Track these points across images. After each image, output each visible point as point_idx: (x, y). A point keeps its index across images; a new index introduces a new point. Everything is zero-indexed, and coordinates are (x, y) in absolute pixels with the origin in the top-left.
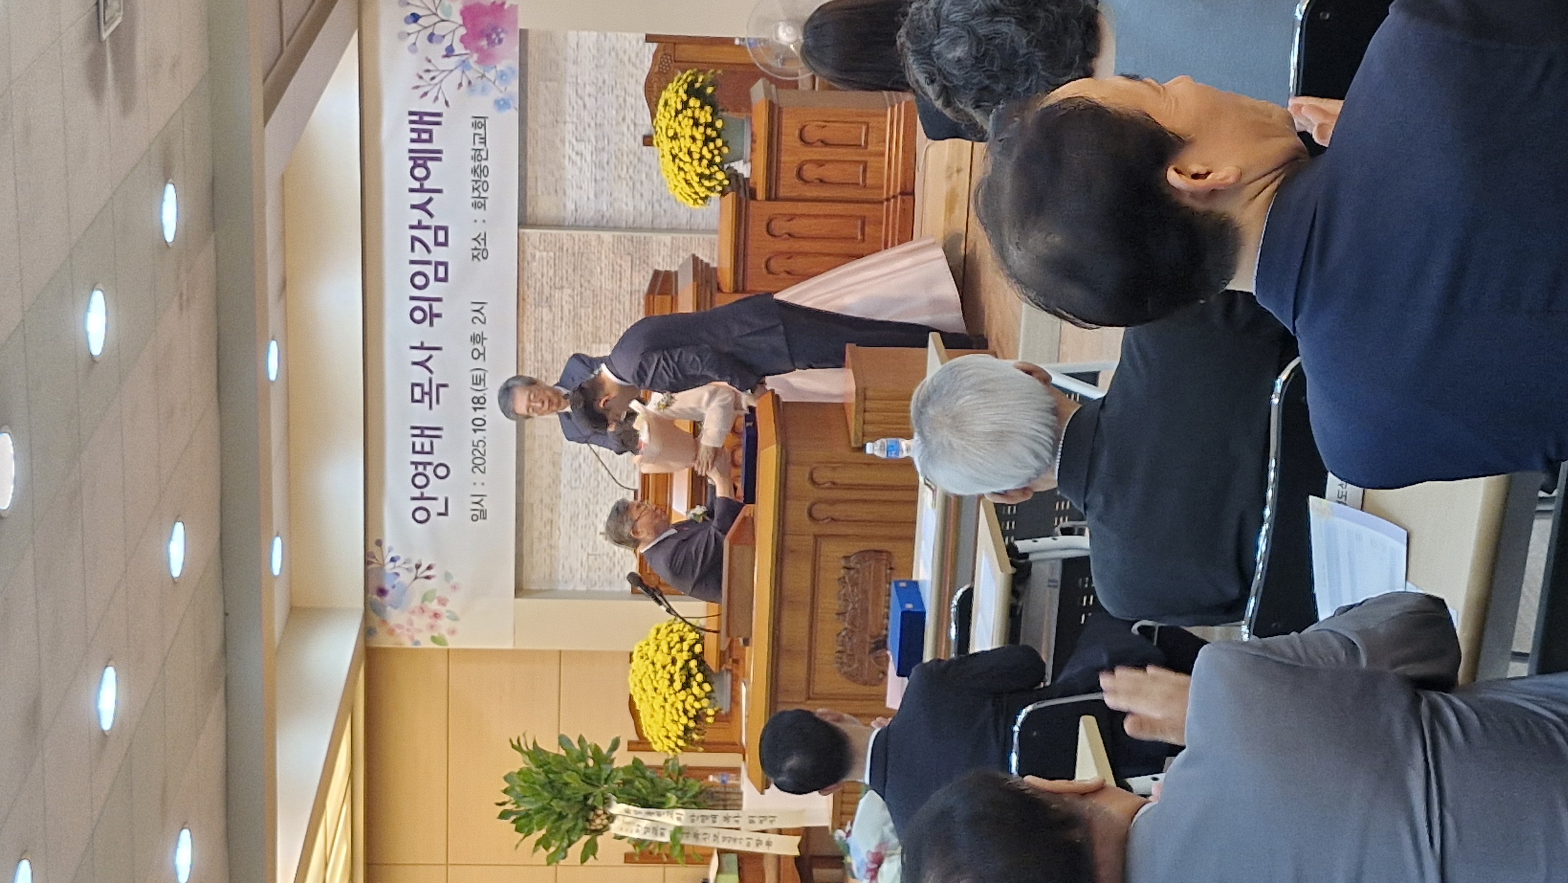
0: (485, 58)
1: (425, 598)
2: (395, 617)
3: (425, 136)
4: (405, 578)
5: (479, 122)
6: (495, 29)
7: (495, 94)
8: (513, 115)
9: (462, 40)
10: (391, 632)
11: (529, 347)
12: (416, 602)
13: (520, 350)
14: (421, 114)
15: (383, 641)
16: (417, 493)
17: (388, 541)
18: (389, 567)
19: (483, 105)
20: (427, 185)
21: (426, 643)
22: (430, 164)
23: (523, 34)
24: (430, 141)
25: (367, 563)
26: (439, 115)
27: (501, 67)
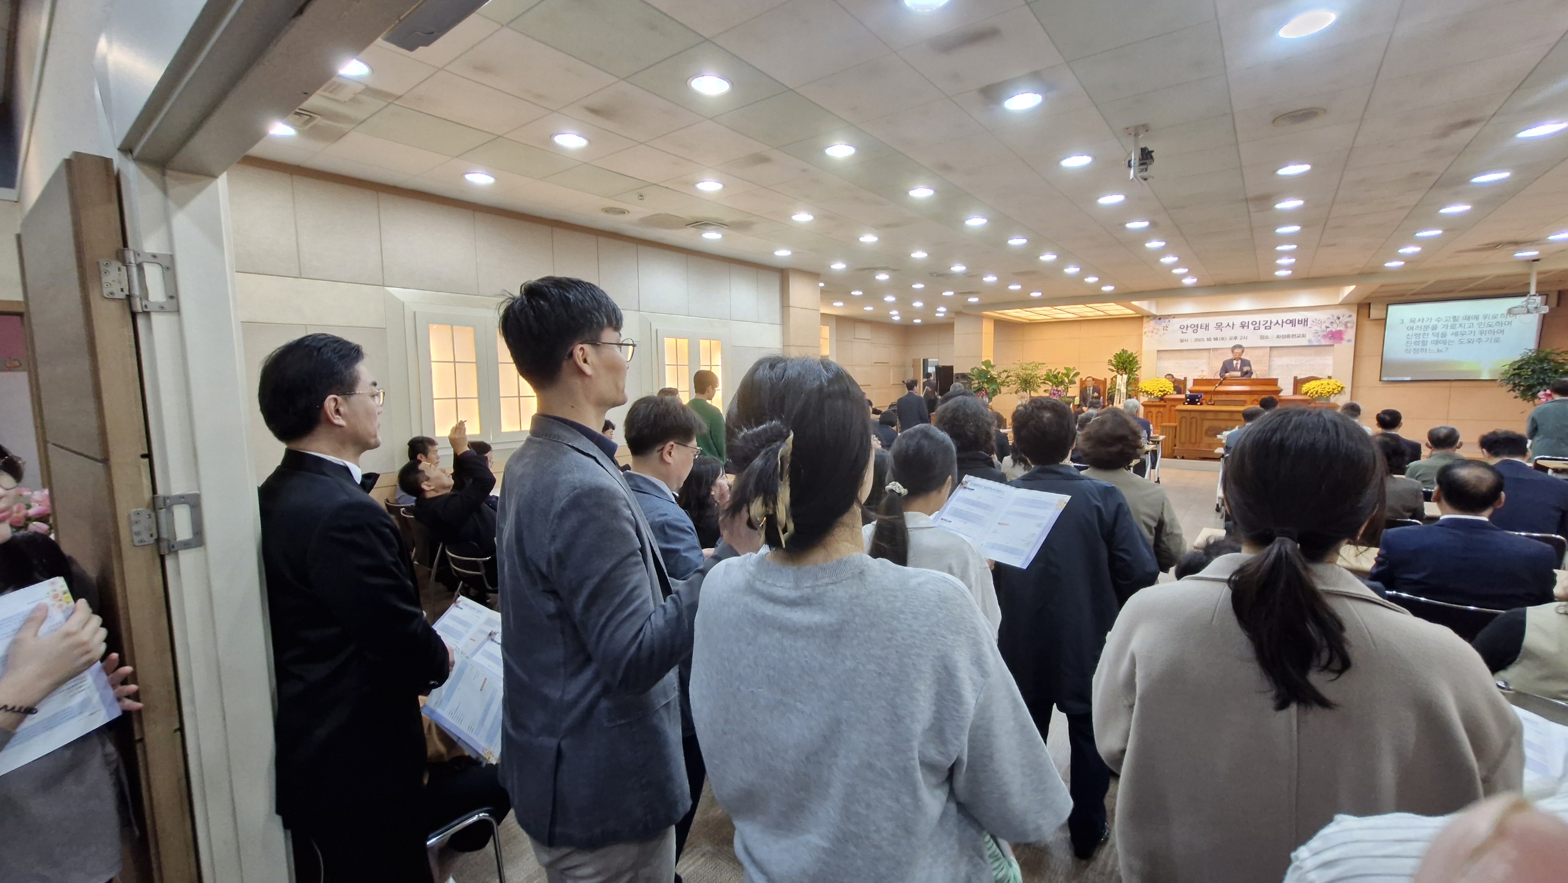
0: (1325, 336)
1: (1158, 329)
2: (1152, 323)
3: (1300, 322)
4: (1164, 324)
5: (1304, 336)
6: (1334, 338)
7: (1313, 339)
8: (1306, 343)
9: (1331, 331)
10: (1148, 322)
12: (1157, 327)
14: (1307, 321)
15: (1145, 320)
16: (1189, 326)
17: (1175, 320)
18: (1167, 320)
19: (1310, 336)
20: (1284, 324)
21: (1144, 330)
22: (1291, 324)
23: (1333, 345)
24: (1298, 323)
25: (1168, 315)
26: (1307, 325)
27: (1322, 340)
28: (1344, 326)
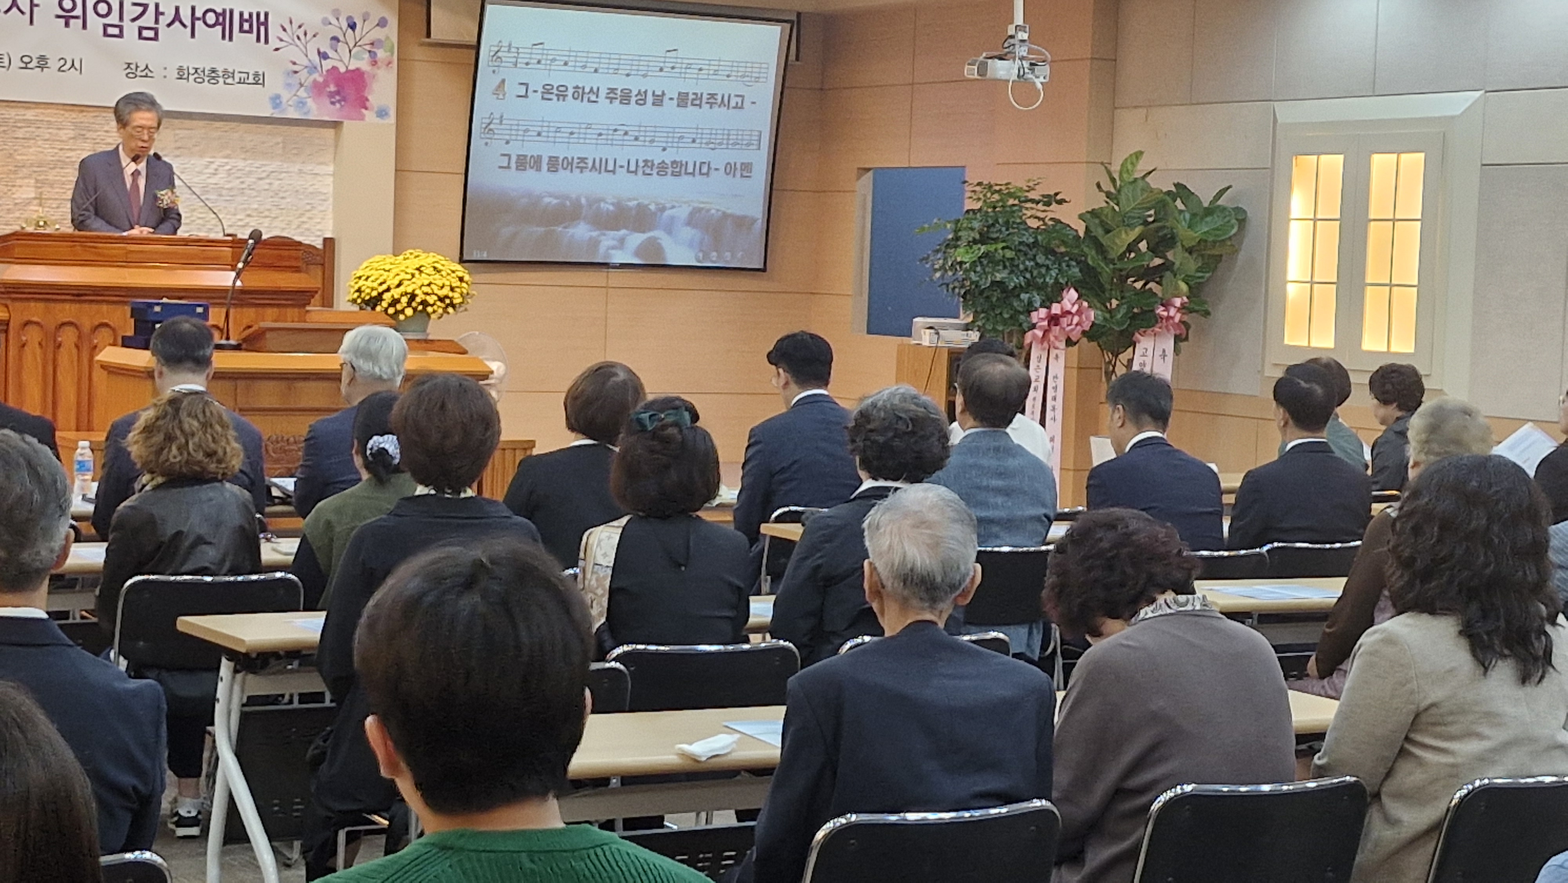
0: (318, 89)
3: (246, 26)
5: (259, 80)
6: (344, 99)
7: (285, 95)
8: (267, 112)
9: (334, 68)
11: (30, 114)
13: (27, 105)
14: (266, 23)
19: (275, 84)
20: (199, 24)
22: (219, 28)
23: (336, 125)
24: (241, 30)
26: (267, 41)
27: (310, 102)
28: (367, 55)
